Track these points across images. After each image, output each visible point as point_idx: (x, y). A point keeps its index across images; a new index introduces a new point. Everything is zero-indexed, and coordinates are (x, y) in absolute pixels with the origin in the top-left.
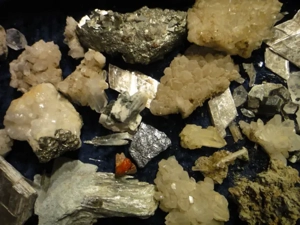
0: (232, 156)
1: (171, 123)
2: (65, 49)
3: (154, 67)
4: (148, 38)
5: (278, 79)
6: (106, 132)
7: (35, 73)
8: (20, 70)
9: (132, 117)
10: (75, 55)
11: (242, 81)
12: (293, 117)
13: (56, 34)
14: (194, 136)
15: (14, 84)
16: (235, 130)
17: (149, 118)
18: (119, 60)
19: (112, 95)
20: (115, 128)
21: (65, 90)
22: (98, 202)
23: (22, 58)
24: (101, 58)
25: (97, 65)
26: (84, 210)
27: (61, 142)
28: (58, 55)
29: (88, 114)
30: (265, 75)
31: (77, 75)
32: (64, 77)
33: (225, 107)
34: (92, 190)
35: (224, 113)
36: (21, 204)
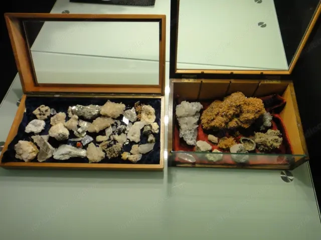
0: (108, 142)
1: (93, 135)
2: (67, 115)
3: (90, 120)
4: (90, 112)
5: (126, 125)
6: (76, 137)
7: (58, 120)
8: (54, 120)
9: (83, 132)
10: (70, 116)
11: (115, 124)
12: (127, 134)
13: (65, 110)
14: (99, 138)
15: (51, 123)
16: (112, 137)
17: (88, 133)
18: (82, 118)
19: (79, 127)
20: (78, 136)
21: (66, 125)
22: (70, 152)
23: (55, 117)
24: (77, 117)
25: (75, 119)
26: (66, 154)
27: (64, 136)
28: (65, 116)
29: (71, 132)
30: (123, 123)
31: (69, 121)
32: (66, 121)
33: (109, 131)
34: (70, 150)
35: (109, 133)
36: (50, 152)
